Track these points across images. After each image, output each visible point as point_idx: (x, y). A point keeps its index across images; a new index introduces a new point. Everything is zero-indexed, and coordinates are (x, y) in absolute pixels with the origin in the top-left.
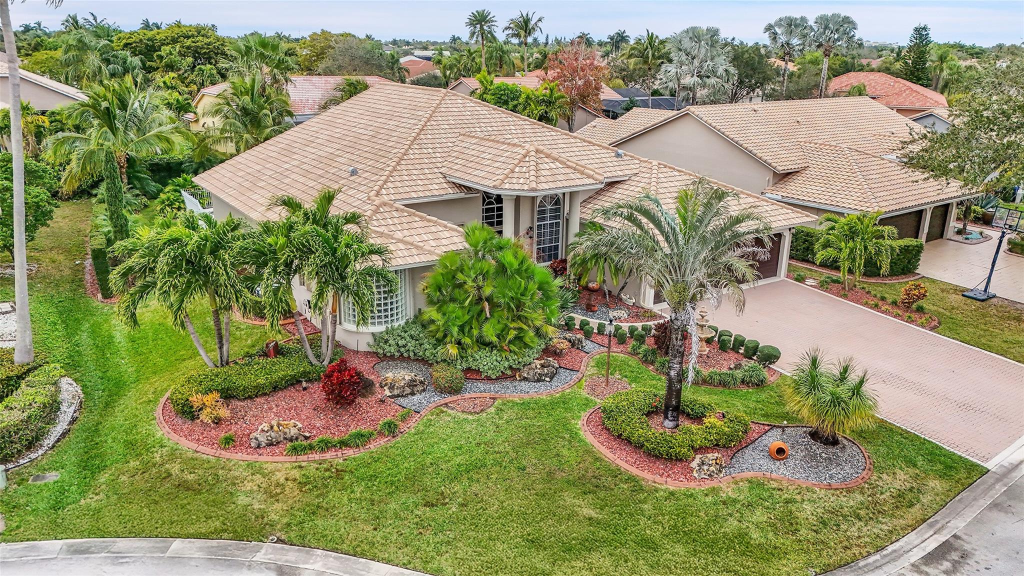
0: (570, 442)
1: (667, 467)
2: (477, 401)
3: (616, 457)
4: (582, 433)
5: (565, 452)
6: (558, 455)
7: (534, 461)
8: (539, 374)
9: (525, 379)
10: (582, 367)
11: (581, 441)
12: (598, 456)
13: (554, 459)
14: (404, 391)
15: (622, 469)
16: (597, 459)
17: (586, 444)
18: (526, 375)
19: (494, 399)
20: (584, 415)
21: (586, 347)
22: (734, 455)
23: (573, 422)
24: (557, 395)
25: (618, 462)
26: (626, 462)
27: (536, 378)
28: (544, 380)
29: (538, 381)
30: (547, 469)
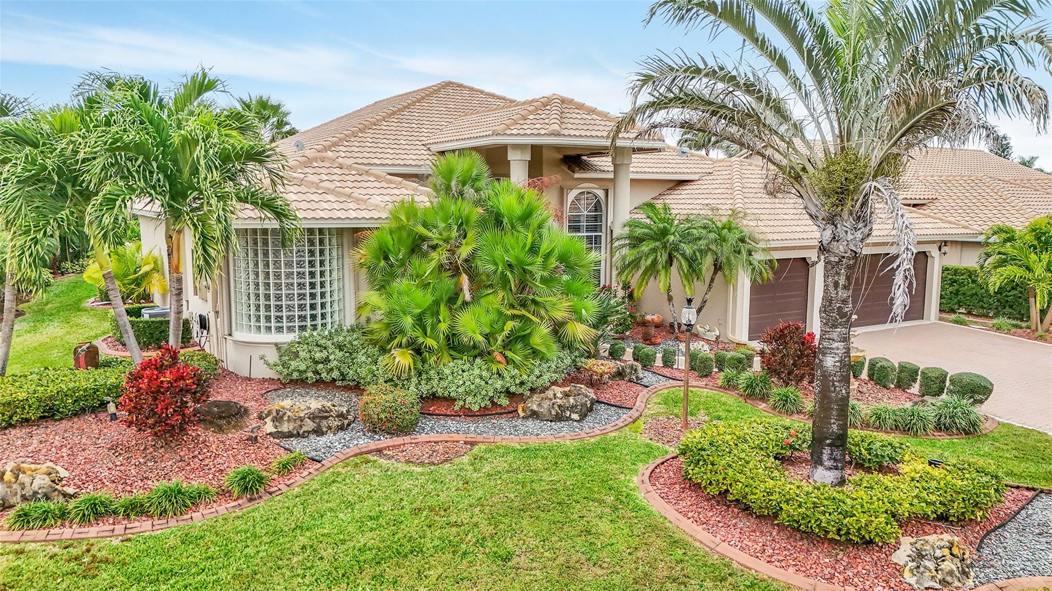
0: (616, 508)
1: (837, 561)
2: (440, 447)
3: (717, 540)
4: (641, 496)
5: (604, 526)
6: (589, 532)
7: (533, 543)
8: (560, 406)
9: (534, 415)
10: (638, 403)
11: (637, 508)
12: (677, 536)
13: (578, 540)
14: (301, 426)
15: (735, 565)
16: (675, 543)
17: (650, 515)
18: (535, 408)
19: (473, 444)
20: (644, 469)
21: (645, 380)
22: (982, 541)
23: (622, 477)
24: (592, 440)
25: (724, 548)
26: (742, 549)
27: (553, 413)
28: (569, 419)
29: (559, 418)
30: (561, 560)
